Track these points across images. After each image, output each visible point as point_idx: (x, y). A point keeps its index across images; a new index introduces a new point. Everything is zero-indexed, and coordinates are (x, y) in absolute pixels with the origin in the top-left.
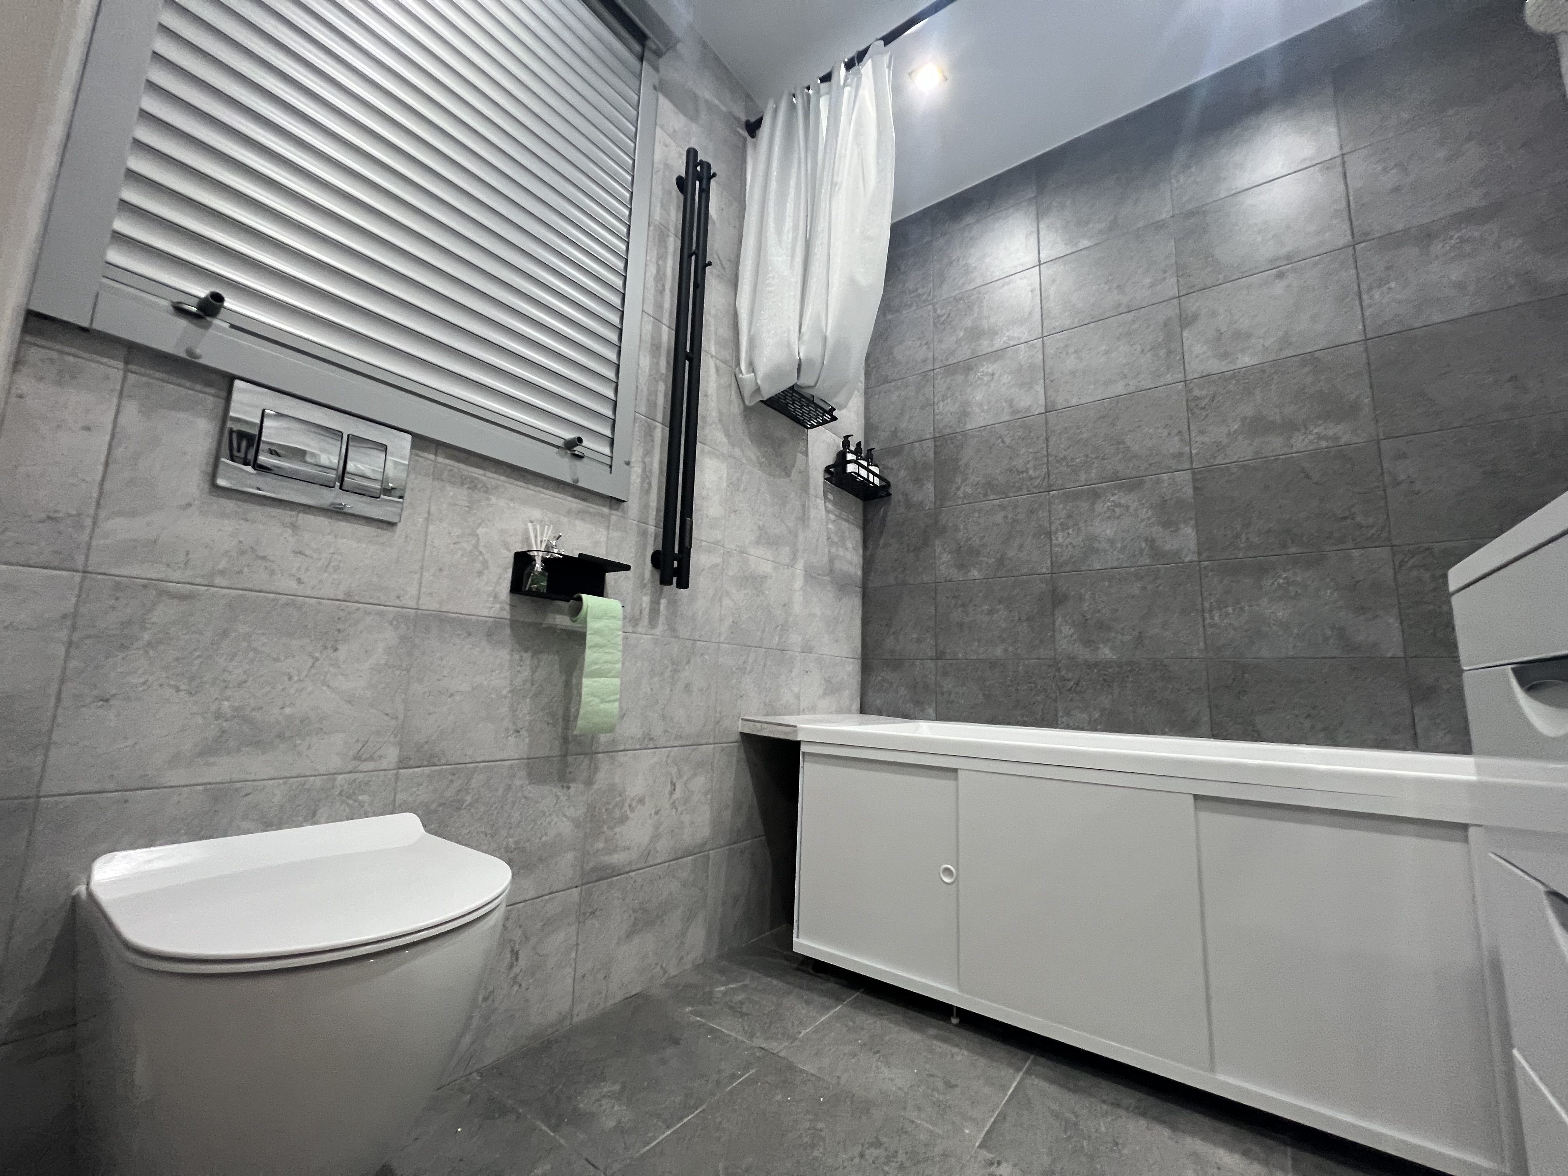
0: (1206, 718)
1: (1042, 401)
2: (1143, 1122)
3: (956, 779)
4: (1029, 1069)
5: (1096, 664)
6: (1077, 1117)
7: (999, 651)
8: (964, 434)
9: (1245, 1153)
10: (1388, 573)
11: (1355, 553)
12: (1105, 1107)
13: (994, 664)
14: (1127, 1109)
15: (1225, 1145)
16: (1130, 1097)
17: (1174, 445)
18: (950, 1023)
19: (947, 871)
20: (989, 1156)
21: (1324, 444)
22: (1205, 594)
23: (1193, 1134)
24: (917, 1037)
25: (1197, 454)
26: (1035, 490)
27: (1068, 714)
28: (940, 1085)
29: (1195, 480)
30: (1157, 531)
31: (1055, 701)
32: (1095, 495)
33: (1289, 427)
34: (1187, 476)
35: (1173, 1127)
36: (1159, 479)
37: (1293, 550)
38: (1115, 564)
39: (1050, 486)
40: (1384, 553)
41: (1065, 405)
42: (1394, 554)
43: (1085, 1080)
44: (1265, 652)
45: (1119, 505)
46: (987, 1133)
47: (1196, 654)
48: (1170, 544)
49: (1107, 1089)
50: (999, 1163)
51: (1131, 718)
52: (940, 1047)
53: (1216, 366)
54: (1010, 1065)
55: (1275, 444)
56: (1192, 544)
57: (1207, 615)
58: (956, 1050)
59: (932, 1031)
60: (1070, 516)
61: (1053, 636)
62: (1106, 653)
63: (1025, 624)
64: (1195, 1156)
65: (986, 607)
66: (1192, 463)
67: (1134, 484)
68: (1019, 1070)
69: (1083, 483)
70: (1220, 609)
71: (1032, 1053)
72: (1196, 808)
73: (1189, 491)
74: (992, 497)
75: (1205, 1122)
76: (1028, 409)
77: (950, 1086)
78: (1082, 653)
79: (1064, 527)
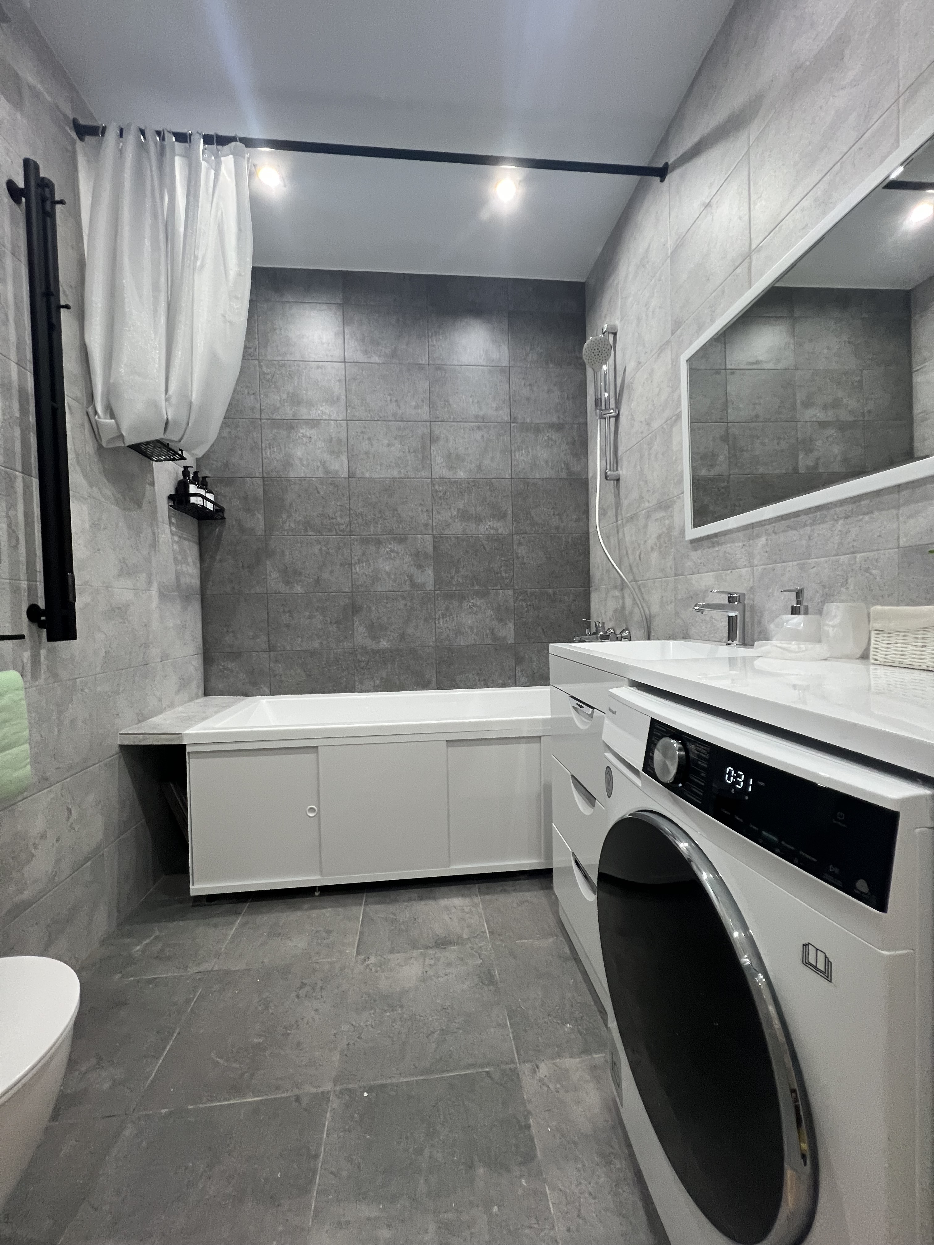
0: (434, 679)
1: (346, 470)
2: (423, 903)
3: (317, 752)
4: (366, 901)
5: (378, 652)
6: (395, 915)
7: (316, 644)
8: (288, 480)
9: (463, 896)
10: (511, 602)
11: (501, 591)
12: (406, 904)
13: (313, 653)
14: (415, 900)
15: (456, 896)
16: (414, 893)
17: (423, 518)
18: (315, 896)
19: (312, 810)
20: (363, 957)
21: (492, 532)
22: (437, 610)
23: (443, 898)
24: (299, 913)
25: (436, 526)
26: (341, 533)
27: (361, 683)
28: (324, 934)
29: (434, 542)
30: (414, 570)
31: (354, 675)
32: (379, 543)
33: (479, 519)
34: (429, 538)
35: (435, 899)
36: (415, 538)
37: (477, 587)
38: (391, 589)
39: (351, 531)
40: (511, 592)
41: (361, 476)
42: (514, 593)
43: (393, 894)
44: (462, 641)
45: (393, 551)
46: (358, 947)
47: (431, 644)
48: (420, 579)
49: (404, 894)
50: (368, 958)
51: (397, 682)
52: (315, 913)
53: (446, 473)
54: (356, 905)
55: (472, 528)
56: (431, 581)
57: (437, 622)
58: (324, 911)
59: (306, 906)
60: (363, 554)
61: (353, 633)
62: (384, 644)
63: (335, 626)
64: (447, 908)
65: (307, 614)
66: (433, 531)
67: (402, 540)
68: (361, 904)
69: (372, 533)
70: (443, 618)
71: (364, 893)
72: (447, 746)
73: (430, 549)
74: (310, 533)
75: (445, 889)
76: (337, 472)
77: (329, 932)
78: (371, 644)
79: (359, 561)
